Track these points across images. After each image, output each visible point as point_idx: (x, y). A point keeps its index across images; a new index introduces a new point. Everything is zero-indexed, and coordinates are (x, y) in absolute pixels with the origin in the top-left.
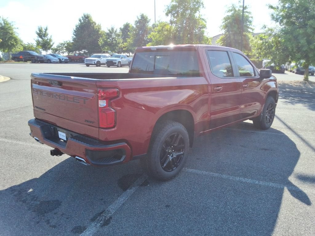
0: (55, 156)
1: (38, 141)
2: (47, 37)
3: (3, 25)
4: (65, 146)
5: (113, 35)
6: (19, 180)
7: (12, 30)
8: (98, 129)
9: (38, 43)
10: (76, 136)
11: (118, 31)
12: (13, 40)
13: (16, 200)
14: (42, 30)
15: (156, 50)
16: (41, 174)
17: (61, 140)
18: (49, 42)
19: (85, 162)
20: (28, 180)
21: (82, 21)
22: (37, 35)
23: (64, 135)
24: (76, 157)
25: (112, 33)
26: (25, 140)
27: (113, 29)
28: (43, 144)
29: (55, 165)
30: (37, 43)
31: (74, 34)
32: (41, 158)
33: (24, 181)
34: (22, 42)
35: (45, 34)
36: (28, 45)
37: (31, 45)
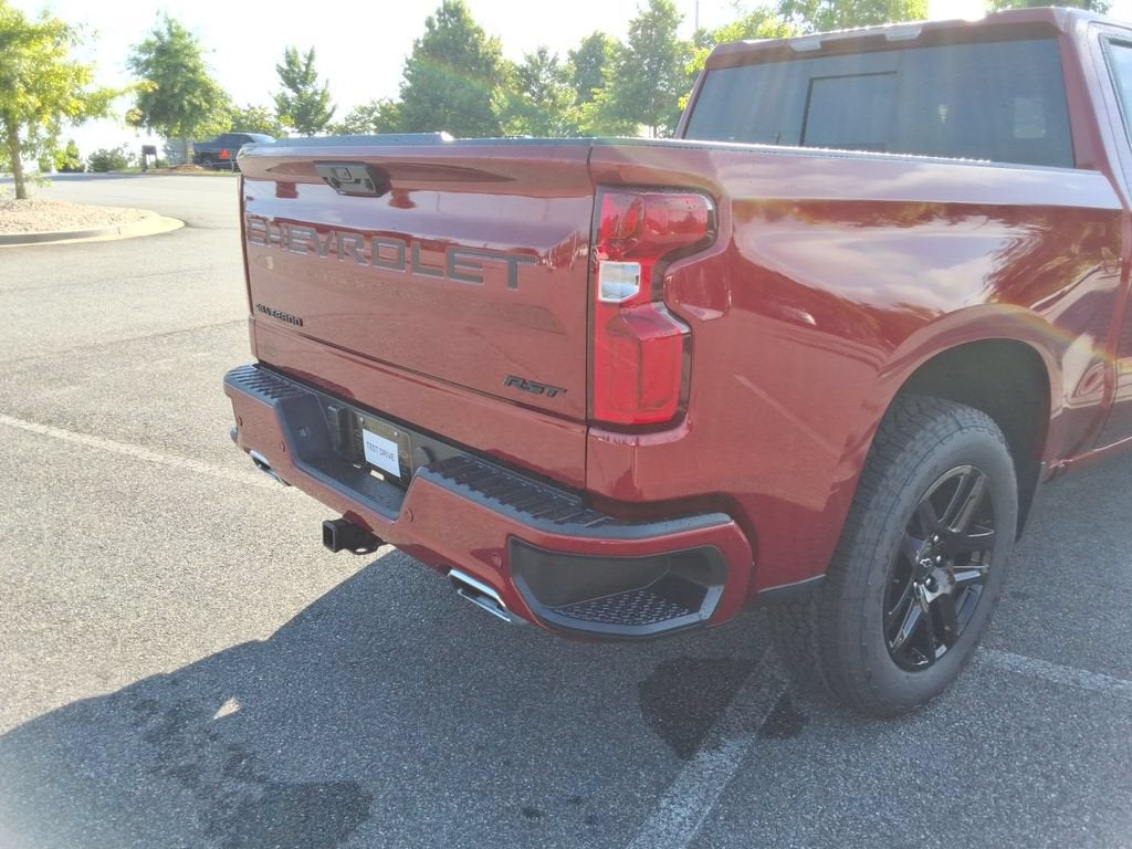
0: (345, 553)
1: (265, 468)
2: (314, 83)
3: (167, 38)
4: (397, 508)
5: (544, 76)
6: (178, 651)
7: (194, 55)
8: (578, 430)
9: (284, 106)
10: (455, 460)
11: (563, 62)
12: (198, 93)
13: (152, 763)
14: (296, 57)
15: (819, 47)
16: (277, 624)
17: (374, 473)
18: (319, 103)
19: (500, 607)
20: (217, 649)
21: (437, 25)
22: (279, 79)
23: (392, 448)
24: (454, 573)
25: (539, 69)
26: (219, 457)
27: (542, 53)
28: (289, 485)
29: (340, 579)
30: (281, 106)
31: (409, 72)
32: (279, 540)
33: (196, 655)
34: (227, 100)
35: (307, 73)
36: (248, 112)
37: (259, 112)
